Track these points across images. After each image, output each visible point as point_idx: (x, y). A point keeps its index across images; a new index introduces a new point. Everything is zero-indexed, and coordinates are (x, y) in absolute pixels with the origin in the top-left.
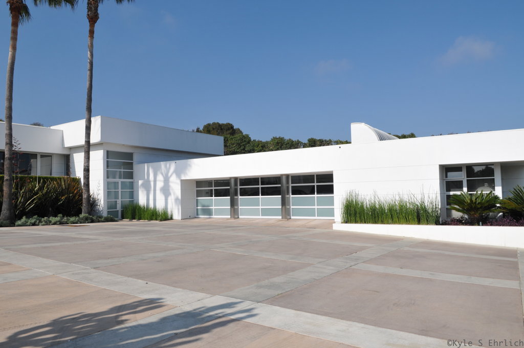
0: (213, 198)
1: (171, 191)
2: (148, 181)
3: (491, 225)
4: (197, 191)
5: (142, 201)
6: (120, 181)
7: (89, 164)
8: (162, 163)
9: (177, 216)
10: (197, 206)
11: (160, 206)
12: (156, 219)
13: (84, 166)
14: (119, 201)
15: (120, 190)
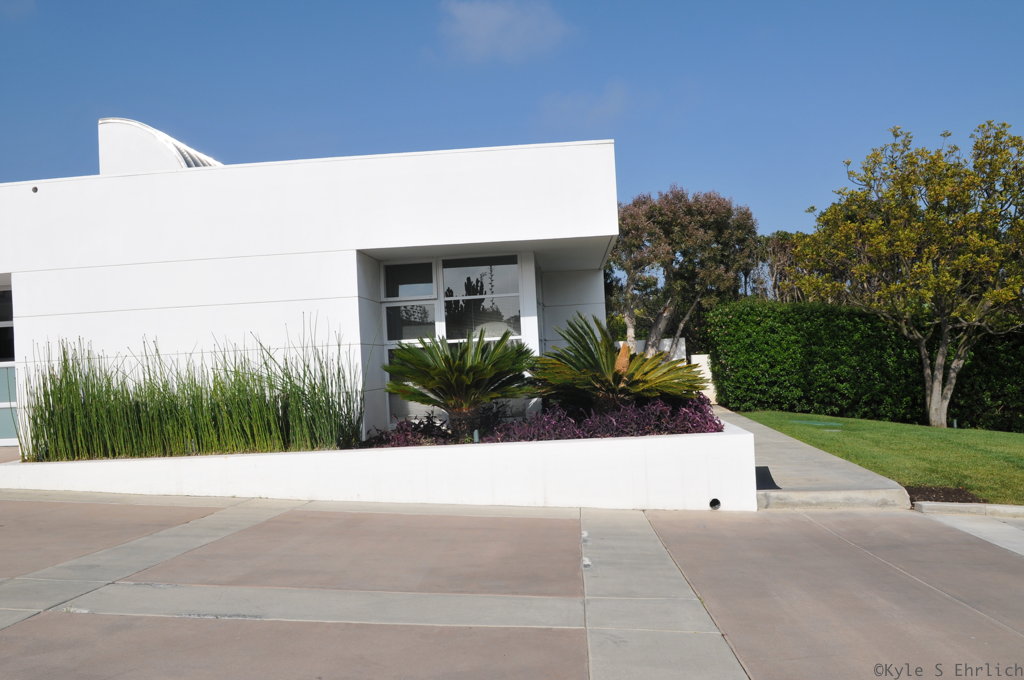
3: (507, 438)
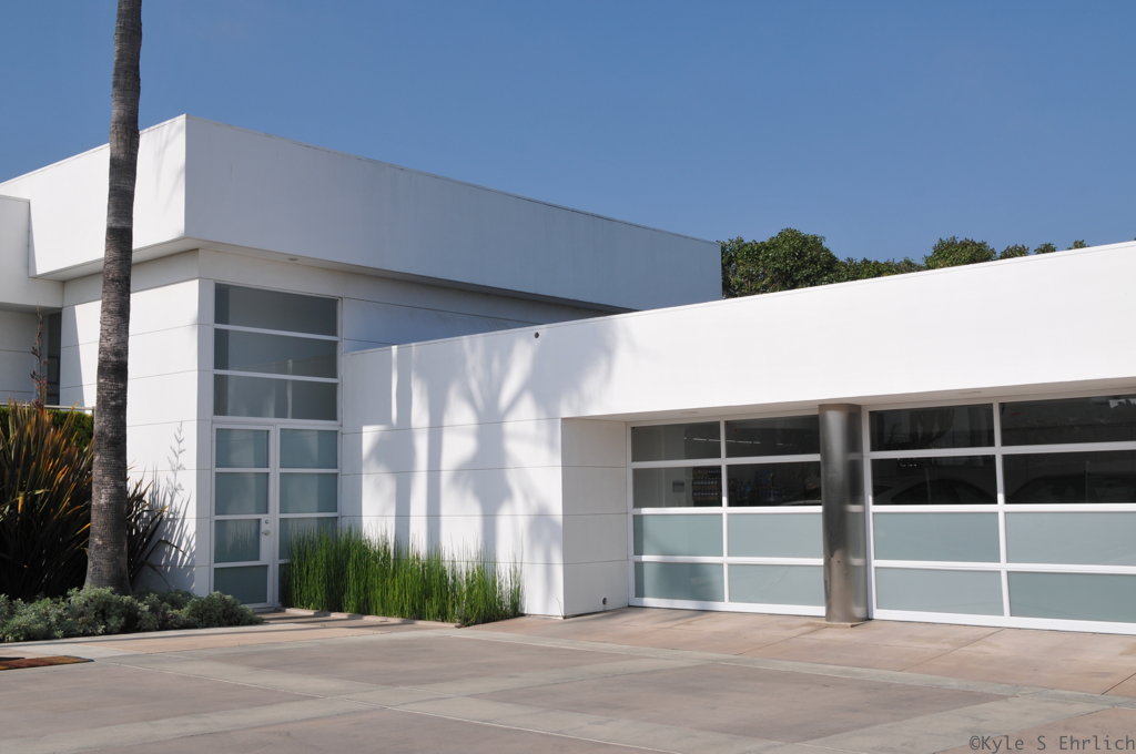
0: (725, 510)
1: (512, 478)
2: (404, 430)
4: (636, 472)
5: (375, 522)
6: (275, 426)
7: (125, 343)
8: (466, 339)
9: (544, 598)
10: (639, 551)
11: (459, 545)
12: (443, 616)
13: (102, 350)
14: (271, 522)
15: (275, 470)
